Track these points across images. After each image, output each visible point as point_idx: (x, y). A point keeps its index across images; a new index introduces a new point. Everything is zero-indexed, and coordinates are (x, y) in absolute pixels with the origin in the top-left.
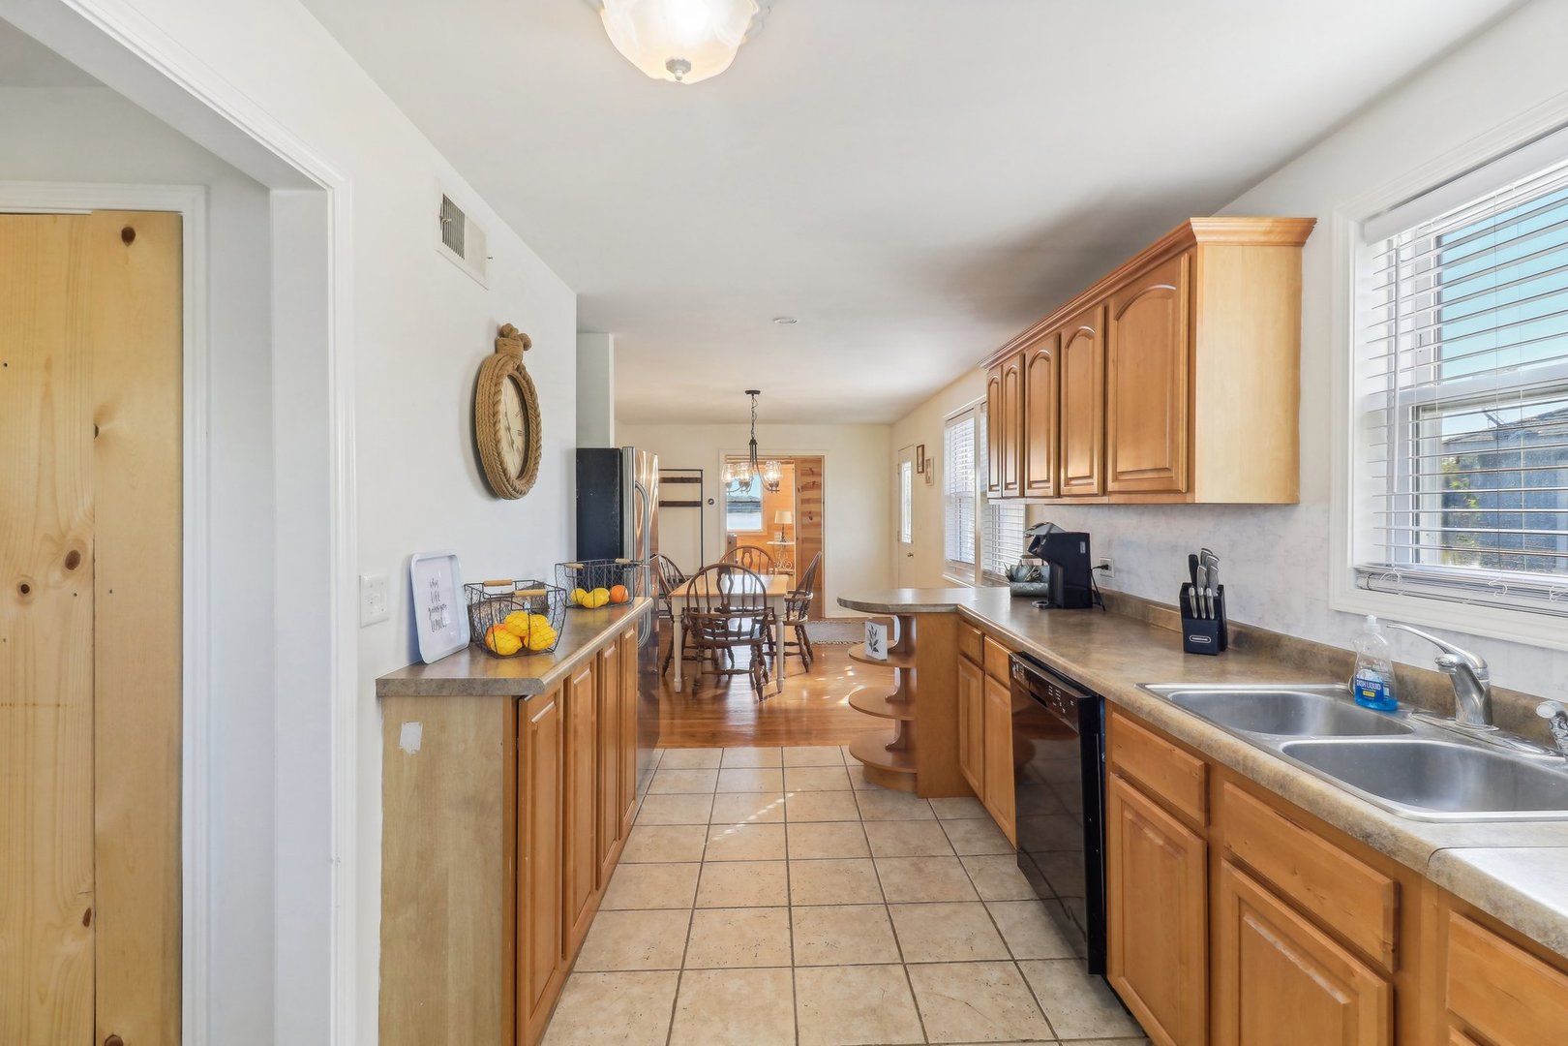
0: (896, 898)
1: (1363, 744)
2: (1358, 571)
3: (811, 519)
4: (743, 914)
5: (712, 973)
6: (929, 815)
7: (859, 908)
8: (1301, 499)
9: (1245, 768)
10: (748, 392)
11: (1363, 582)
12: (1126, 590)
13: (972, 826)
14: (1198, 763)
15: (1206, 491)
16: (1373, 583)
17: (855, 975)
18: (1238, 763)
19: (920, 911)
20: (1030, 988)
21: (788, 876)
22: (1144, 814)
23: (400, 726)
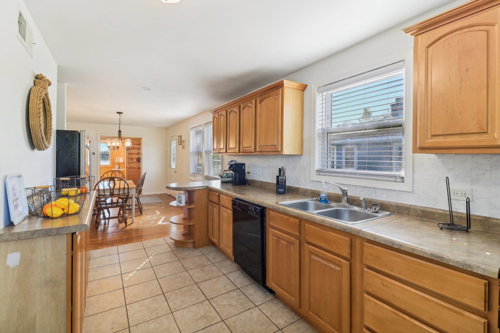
0: (199, 281)
1: (328, 211)
2: (317, 171)
3: (132, 160)
4: (146, 301)
5: (142, 325)
6: (200, 253)
7: (188, 287)
8: (304, 154)
9: (312, 219)
10: (118, 113)
11: (318, 173)
12: (255, 179)
13: (214, 254)
14: (297, 221)
15: (286, 151)
16: (321, 174)
17: (193, 308)
18: (310, 218)
19: (207, 283)
20: (245, 295)
21: (159, 284)
22: (280, 237)
23: (7, 255)
